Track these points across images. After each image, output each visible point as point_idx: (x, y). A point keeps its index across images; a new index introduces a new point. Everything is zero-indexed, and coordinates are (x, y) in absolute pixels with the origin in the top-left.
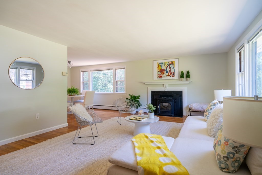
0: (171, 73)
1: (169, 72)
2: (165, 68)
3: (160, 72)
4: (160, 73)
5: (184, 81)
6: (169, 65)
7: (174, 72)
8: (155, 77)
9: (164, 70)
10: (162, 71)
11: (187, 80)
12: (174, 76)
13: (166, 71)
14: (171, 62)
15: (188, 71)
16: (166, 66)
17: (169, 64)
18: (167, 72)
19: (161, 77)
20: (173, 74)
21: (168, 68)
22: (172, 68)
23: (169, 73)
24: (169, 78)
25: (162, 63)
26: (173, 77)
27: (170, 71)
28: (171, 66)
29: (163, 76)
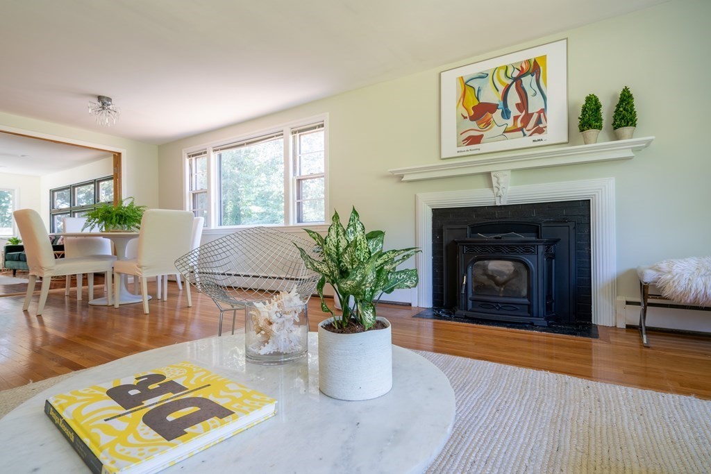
0: (528, 117)
1: (514, 111)
2: (495, 98)
3: (472, 118)
4: (474, 125)
5: (599, 144)
6: (517, 80)
7: (543, 111)
8: (451, 146)
9: (492, 108)
10: (481, 112)
11: (617, 137)
12: (540, 131)
13: (499, 112)
14: (529, 61)
15: (626, 90)
16: (501, 88)
17: (516, 74)
18: (506, 114)
19: (475, 140)
20: (539, 121)
21: (513, 91)
22: (530, 93)
23: (516, 118)
24: (518, 141)
25: (483, 76)
26: (536, 136)
27: (523, 105)
28: (528, 81)
29: (487, 134)
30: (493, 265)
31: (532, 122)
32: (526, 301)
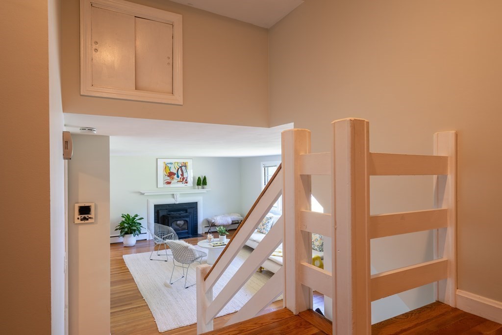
0: (183, 179)
1: (180, 176)
2: (175, 171)
3: (168, 176)
4: (169, 178)
5: (199, 190)
6: (181, 167)
7: (187, 177)
8: (161, 183)
9: (174, 174)
10: (171, 174)
11: (203, 188)
12: (187, 183)
13: (176, 175)
14: (183, 163)
15: (205, 177)
16: (177, 169)
17: (180, 165)
18: (178, 177)
19: (169, 183)
20: (186, 180)
21: (180, 170)
22: (184, 172)
23: (181, 178)
24: (181, 185)
25: (171, 164)
26: (186, 184)
27: (182, 175)
28: (183, 168)
29: (172, 182)
30: (178, 222)
31: (184, 180)
32: (187, 231)
